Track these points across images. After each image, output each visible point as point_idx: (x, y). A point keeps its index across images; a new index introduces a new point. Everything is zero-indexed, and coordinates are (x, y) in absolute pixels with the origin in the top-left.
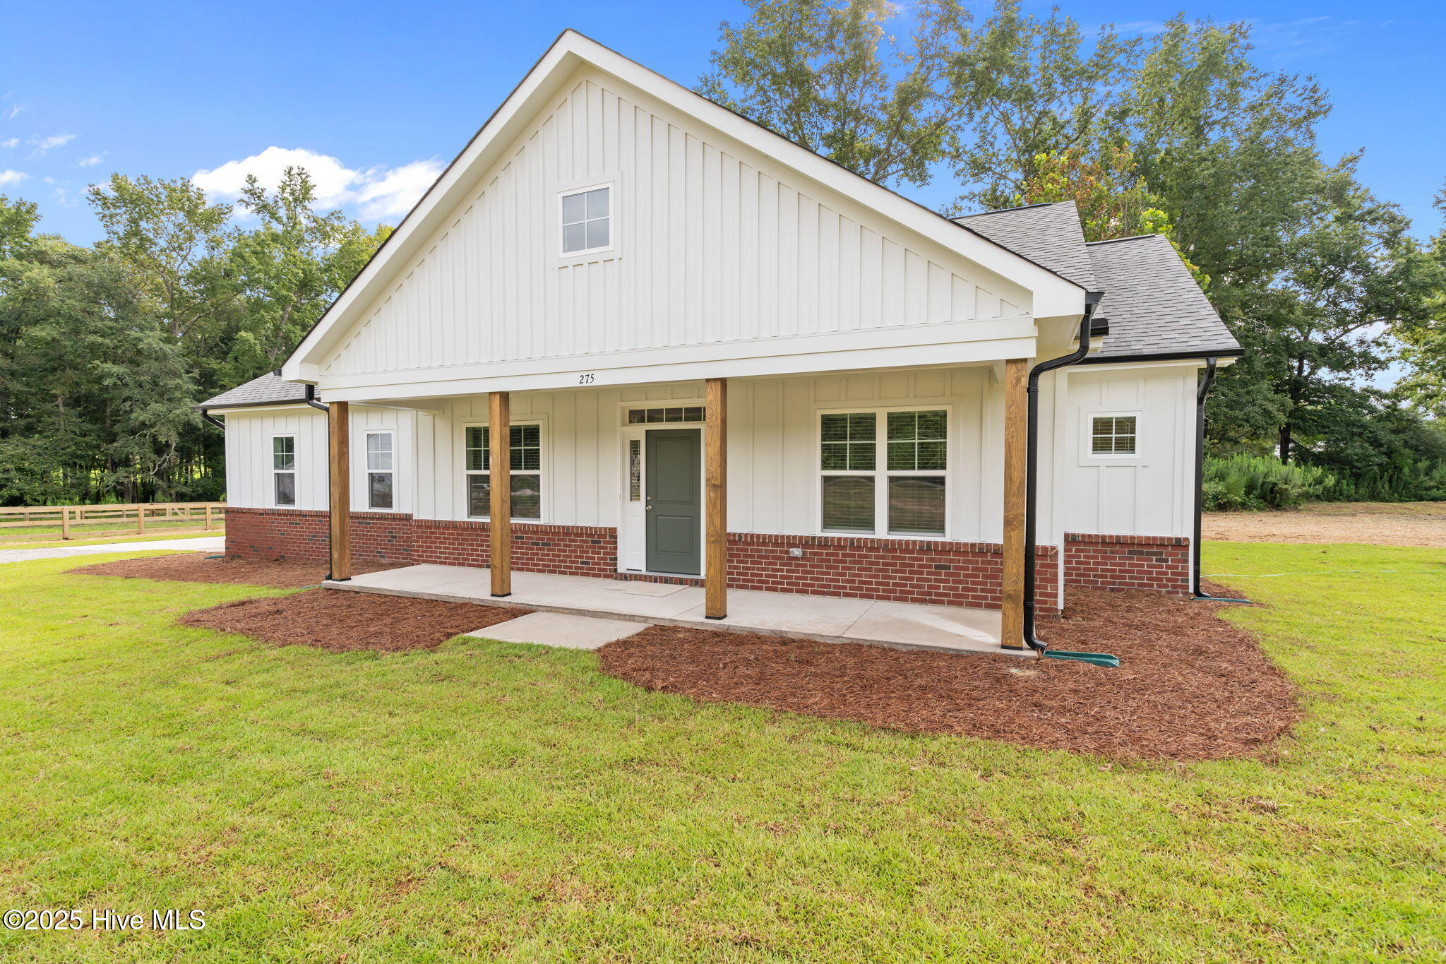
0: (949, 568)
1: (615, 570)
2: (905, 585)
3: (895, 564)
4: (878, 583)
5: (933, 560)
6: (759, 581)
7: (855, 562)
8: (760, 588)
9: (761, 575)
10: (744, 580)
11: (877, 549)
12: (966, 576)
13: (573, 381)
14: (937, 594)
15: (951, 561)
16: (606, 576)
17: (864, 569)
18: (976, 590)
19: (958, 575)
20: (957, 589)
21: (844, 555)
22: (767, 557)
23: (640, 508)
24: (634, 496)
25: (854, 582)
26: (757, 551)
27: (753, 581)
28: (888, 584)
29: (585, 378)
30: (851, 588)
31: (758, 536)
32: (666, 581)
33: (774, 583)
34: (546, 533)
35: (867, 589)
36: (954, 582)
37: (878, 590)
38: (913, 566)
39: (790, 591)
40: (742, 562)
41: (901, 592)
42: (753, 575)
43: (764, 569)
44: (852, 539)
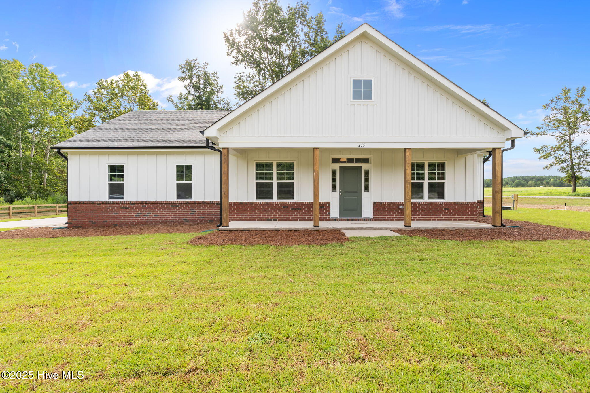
0: (448, 209)
1: (329, 217)
2: (435, 215)
3: (432, 209)
4: (427, 215)
5: (443, 207)
6: (388, 217)
7: (420, 209)
8: (388, 220)
9: (388, 215)
10: (382, 218)
11: (427, 205)
12: (453, 211)
13: (356, 146)
14: (445, 217)
15: (449, 207)
16: (326, 220)
17: (423, 211)
18: (455, 215)
19: (451, 211)
20: (450, 215)
21: (416, 207)
22: (391, 209)
23: (337, 194)
24: (334, 190)
25: (420, 215)
26: (387, 207)
27: (385, 218)
28: (430, 215)
29: (361, 145)
30: (419, 217)
31: (388, 202)
32: (352, 220)
33: (393, 218)
34: (299, 205)
35: (424, 217)
36: (450, 213)
37: (427, 217)
38: (437, 209)
39: (399, 220)
40: (381, 211)
41: (434, 218)
42: (385, 215)
43: (389, 213)
44: (419, 202)
